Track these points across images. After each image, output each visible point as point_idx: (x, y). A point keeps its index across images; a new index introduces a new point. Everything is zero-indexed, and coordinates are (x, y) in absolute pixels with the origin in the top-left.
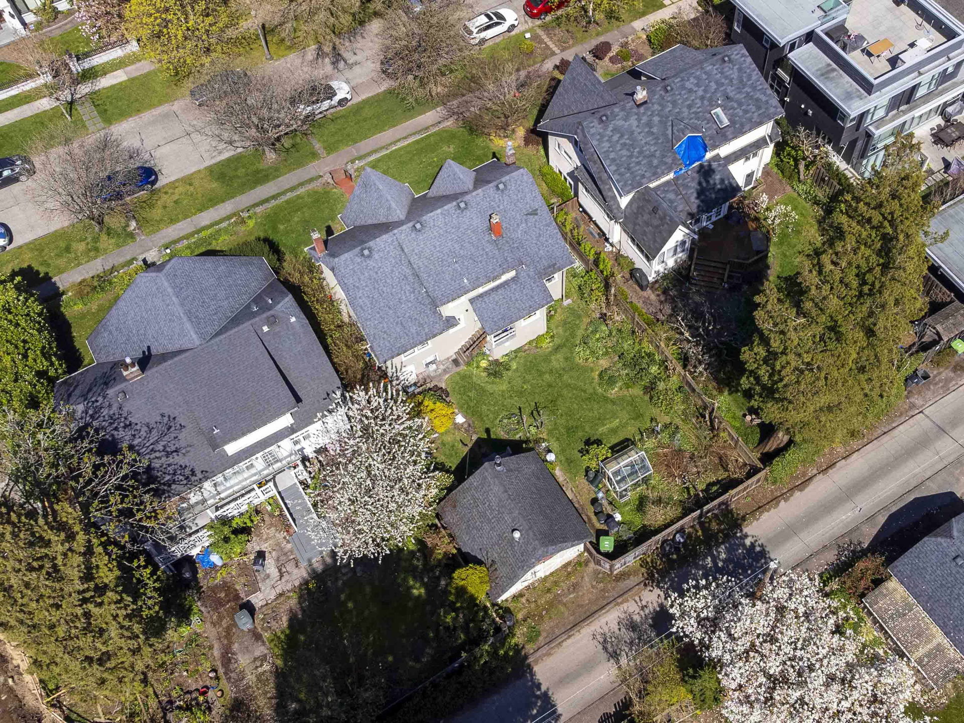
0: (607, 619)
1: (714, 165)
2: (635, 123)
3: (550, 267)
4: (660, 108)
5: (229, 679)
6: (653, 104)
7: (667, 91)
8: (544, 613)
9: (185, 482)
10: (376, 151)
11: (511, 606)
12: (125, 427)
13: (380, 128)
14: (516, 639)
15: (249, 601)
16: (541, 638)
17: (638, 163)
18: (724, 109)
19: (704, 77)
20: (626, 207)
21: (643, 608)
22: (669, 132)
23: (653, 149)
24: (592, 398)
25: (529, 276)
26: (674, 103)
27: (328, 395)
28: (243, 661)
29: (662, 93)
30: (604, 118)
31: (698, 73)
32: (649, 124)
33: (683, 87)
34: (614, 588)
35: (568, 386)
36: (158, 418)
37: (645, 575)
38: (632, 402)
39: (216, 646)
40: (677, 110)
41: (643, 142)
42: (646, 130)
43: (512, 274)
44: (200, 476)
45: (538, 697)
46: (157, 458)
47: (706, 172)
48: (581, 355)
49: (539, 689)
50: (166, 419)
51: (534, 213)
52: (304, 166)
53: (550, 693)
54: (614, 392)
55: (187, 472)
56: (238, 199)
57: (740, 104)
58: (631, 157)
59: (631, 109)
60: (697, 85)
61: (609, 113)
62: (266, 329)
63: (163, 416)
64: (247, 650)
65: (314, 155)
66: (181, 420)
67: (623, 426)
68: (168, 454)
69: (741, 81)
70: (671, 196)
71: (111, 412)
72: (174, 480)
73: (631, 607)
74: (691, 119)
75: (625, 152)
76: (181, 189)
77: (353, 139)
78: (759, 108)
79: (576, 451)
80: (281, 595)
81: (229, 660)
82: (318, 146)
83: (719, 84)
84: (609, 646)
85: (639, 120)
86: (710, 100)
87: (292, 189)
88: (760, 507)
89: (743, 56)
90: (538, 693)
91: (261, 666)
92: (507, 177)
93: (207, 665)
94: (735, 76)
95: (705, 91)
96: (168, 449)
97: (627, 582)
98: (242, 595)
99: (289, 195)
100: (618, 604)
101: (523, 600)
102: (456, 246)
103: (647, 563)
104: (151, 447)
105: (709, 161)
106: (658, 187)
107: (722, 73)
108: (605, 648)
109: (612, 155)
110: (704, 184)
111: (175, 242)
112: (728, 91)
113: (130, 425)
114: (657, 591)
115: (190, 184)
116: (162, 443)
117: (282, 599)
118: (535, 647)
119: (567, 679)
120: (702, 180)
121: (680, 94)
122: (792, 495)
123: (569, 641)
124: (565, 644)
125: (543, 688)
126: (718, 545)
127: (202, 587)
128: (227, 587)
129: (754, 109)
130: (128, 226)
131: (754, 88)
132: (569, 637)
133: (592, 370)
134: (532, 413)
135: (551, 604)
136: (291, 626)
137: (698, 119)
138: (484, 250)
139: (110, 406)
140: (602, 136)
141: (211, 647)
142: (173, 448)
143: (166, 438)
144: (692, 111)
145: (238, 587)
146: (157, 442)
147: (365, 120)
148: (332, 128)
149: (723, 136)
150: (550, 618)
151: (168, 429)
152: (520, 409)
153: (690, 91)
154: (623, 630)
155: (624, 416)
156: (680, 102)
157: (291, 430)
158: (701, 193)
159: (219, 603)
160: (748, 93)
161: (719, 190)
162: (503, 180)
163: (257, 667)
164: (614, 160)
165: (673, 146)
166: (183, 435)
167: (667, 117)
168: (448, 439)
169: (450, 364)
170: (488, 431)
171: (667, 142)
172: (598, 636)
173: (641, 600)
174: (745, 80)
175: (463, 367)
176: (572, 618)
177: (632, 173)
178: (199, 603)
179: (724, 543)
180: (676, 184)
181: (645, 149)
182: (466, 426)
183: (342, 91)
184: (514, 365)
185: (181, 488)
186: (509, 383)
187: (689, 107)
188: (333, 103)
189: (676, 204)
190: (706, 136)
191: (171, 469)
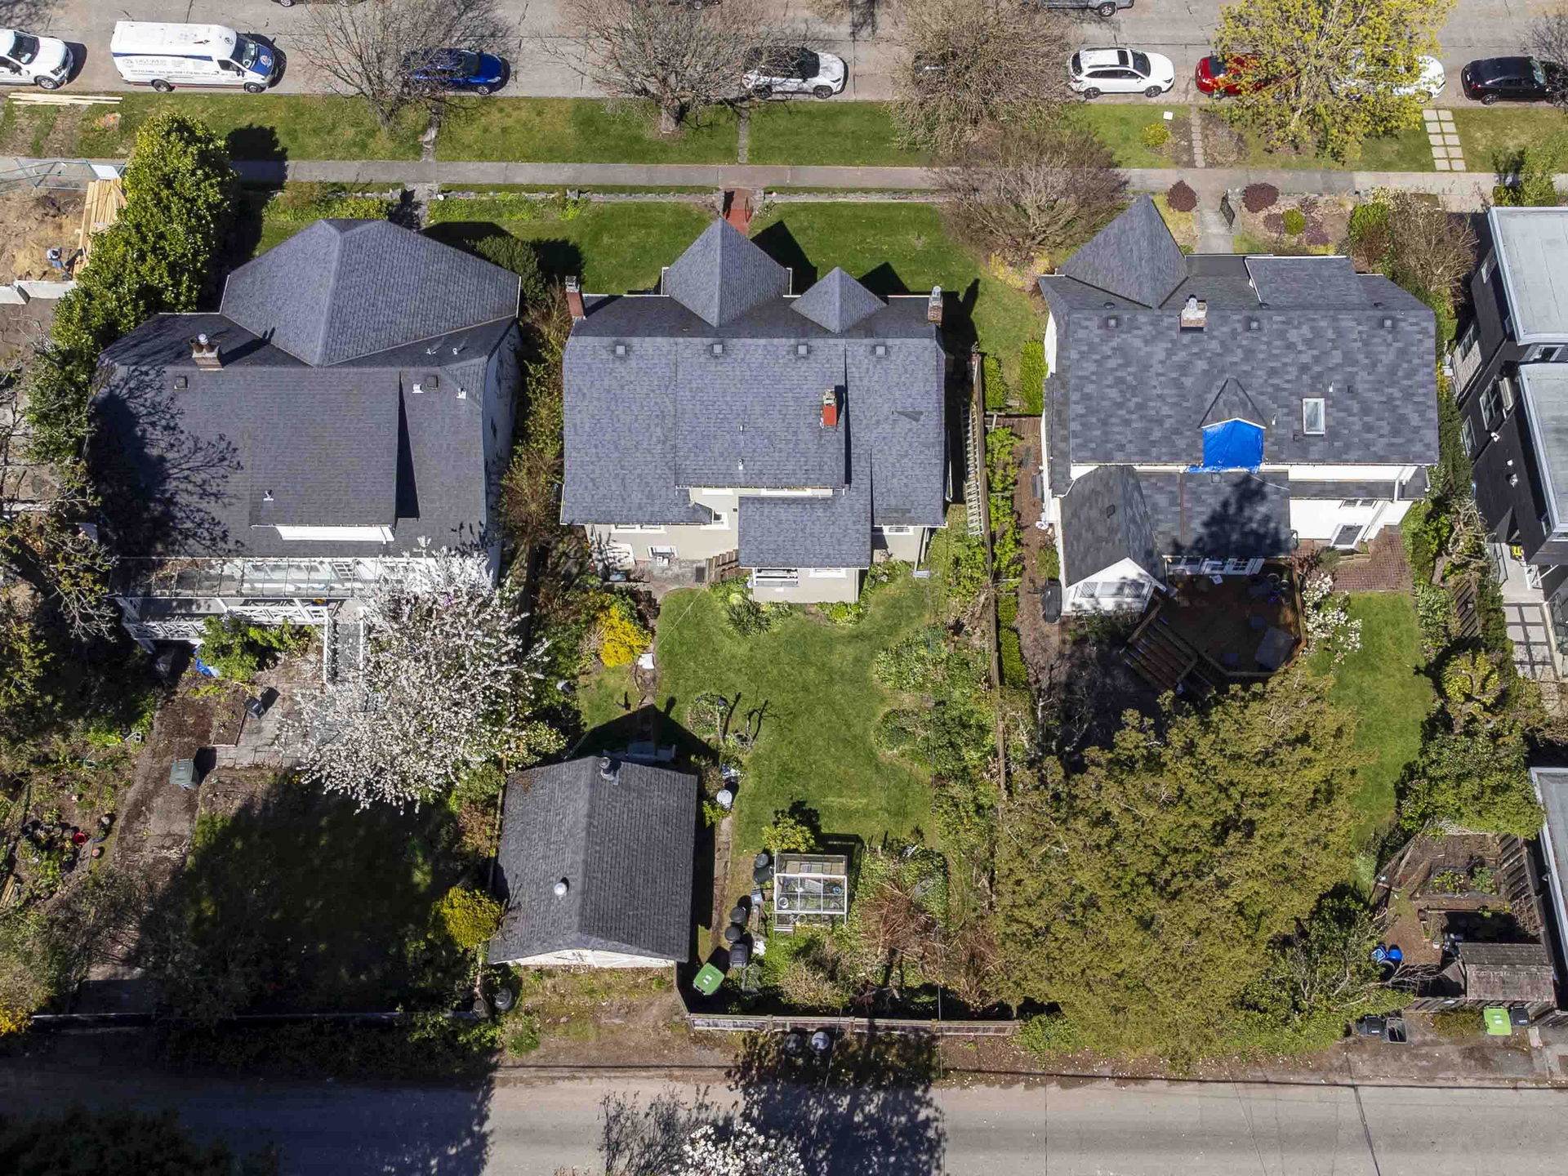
0: (638, 1088)
1: (1270, 487)
2: (1161, 355)
3: (896, 511)
4: (1219, 350)
5: (122, 839)
6: (1212, 338)
7: (1248, 329)
8: (564, 1019)
9: (208, 543)
10: (809, 190)
11: (528, 980)
12: (166, 428)
13: (847, 157)
14: (498, 1031)
15: (214, 750)
16: (534, 1053)
17: (1127, 423)
18: (1332, 403)
19: (1330, 334)
20: (1079, 480)
21: (702, 1106)
22: (1211, 397)
23: (1166, 411)
24: (853, 743)
25: (852, 508)
26: (1249, 353)
27: (462, 527)
28: (154, 827)
29: (1239, 327)
30: (1112, 322)
31: (1323, 324)
32: (1184, 368)
33: (1282, 335)
34: (681, 1051)
35: (831, 704)
36: (214, 439)
37: (740, 1060)
38: (904, 787)
39: (136, 786)
40: (1245, 368)
41: (1155, 392)
42: (1174, 375)
43: (828, 493)
44: (231, 545)
45: (471, 1134)
46: (187, 491)
47: (1249, 492)
48: (880, 668)
49: (481, 1124)
50: (223, 445)
51: (915, 416)
52: (706, 162)
53: (490, 1140)
54: (889, 753)
55: (218, 531)
56: (585, 166)
57: (1366, 410)
58: (1120, 405)
59: (1169, 328)
60: (1308, 342)
61: (1126, 317)
62: (417, 389)
63: (222, 438)
64: (167, 815)
65: (730, 154)
66: (243, 457)
67: (866, 814)
68: (204, 494)
69: (1392, 371)
70: (1162, 500)
71: (158, 399)
72: (195, 534)
73: (685, 1094)
74: (1262, 394)
75: (1113, 393)
76: (524, 114)
77: (799, 155)
78: (1396, 432)
79: (771, 811)
80: (257, 767)
81: (140, 814)
82: (744, 141)
83: (1349, 359)
84: (616, 1129)
85: (1170, 353)
86: (1318, 378)
87: (665, 190)
88: (979, 1071)
89: (1424, 331)
90: (476, 1128)
91: (169, 848)
92: (898, 341)
93: (108, 805)
94: (1387, 357)
95: (1317, 360)
96: (209, 489)
97: (706, 1052)
98: (212, 737)
99: (650, 198)
100: (670, 1077)
101: (549, 982)
102: (757, 408)
103: (756, 1044)
104: (186, 473)
105: (1265, 476)
106: (1150, 475)
107: (1366, 343)
108: (608, 1129)
109: (1090, 388)
110: (1232, 510)
111: (464, 188)
112: (1358, 378)
113: (174, 429)
114: (738, 1095)
115: (539, 114)
116: (204, 476)
117: (256, 773)
118: (518, 1061)
119: (529, 1135)
120: (1233, 501)
121: (1268, 344)
122: (1043, 1084)
123: (567, 1085)
124: (560, 1083)
125: (487, 1127)
126: (878, 1088)
127: (175, 693)
128: (203, 713)
129: (1386, 430)
130: (424, 132)
131: (1408, 395)
132: (574, 1078)
133: (883, 700)
134: (751, 714)
135: (581, 1015)
136: (238, 817)
137: (1275, 399)
138: (796, 434)
139: (160, 389)
140: (1092, 348)
141: (130, 783)
142: (214, 490)
143: (213, 470)
144: (1271, 381)
145: (215, 723)
146: (197, 469)
147: (836, 134)
148: (782, 123)
149: (1302, 448)
150: (567, 1033)
151: (221, 460)
152: (738, 697)
153: (1290, 346)
154: (651, 1120)
155: (880, 799)
156: (1261, 356)
157: (384, 550)
158: (1217, 520)
159: (179, 729)
160: (1391, 399)
161: (1253, 532)
162: (889, 342)
163: (163, 847)
164: (1087, 397)
165: (1203, 422)
166: (236, 478)
167: (1223, 371)
168: (612, 681)
169: (689, 572)
170: (671, 703)
171: (1197, 412)
172: (613, 1105)
173: (706, 1094)
174: (1400, 374)
175: (704, 587)
176: (594, 1053)
177: (1105, 433)
178: (157, 714)
179: (885, 1089)
180: (1182, 485)
181: (1151, 404)
182: (648, 676)
183: (829, 74)
184: (776, 626)
185: (199, 548)
186: (751, 650)
187: (1273, 372)
188: (805, 85)
189: (1161, 517)
190: (1271, 435)
191: (198, 517)
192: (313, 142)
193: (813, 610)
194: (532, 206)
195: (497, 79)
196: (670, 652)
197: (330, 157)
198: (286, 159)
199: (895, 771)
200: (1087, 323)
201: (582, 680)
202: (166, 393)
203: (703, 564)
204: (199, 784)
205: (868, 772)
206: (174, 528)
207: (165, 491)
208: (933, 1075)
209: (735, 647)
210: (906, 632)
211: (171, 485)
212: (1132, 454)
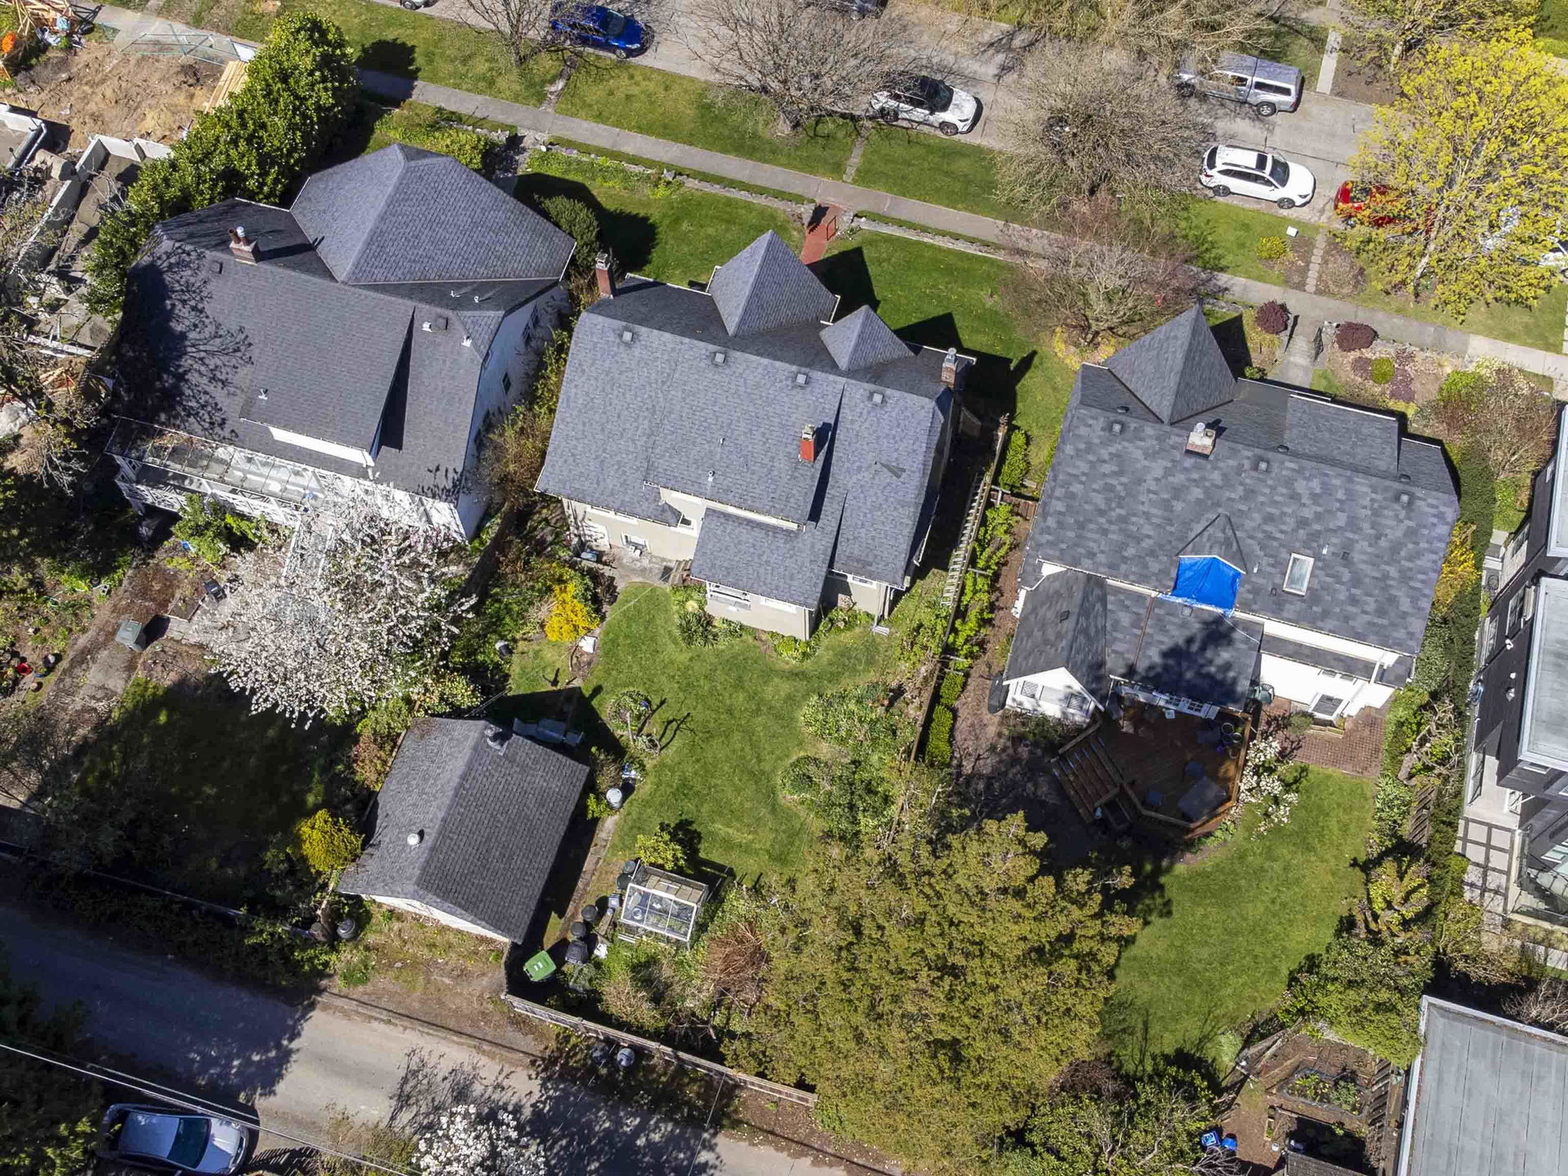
0: (447, 1050)
1: (1239, 634)
2: (1158, 472)
3: (858, 561)
4: (1219, 482)
5: (61, 680)
6: (1215, 468)
8: (399, 965)
9: (207, 425)
10: (900, 224)
11: (378, 917)
12: (194, 308)
13: (952, 199)
14: (334, 957)
15: (168, 620)
16: (360, 988)
17: (1105, 532)
18: (1322, 566)
19: (1340, 495)
20: (1048, 577)
21: (499, 1087)
22: (1198, 528)
23: (1147, 530)
24: (760, 778)
25: (813, 546)
26: (1250, 493)
27: (438, 469)
28: (92, 676)
29: (1247, 464)
30: (1117, 427)
31: (1337, 482)
32: (1178, 492)
33: (1289, 483)
34: (497, 1027)
35: (749, 733)
36: (234, 328)
37: (548, 1052)
38: (793, 835)
39: (90, 634)
40: (1244, 508)
41: (1141, 508)
42: (1166, 496)
43: (794, 526)
44: (226, 433)
45: (278, 1046)
46: (199, 372)
47: (1218, 633)
48: (807, 712)
49: (291, 1040)
50: (241, 337)
51: (897, 472)
52: (811, 173)
53: (294, 1057)
54: (789, 797)
55: (217, 418)
56: (694, 150)
57: (1356, 581)
58: (1102, 513)
59: (1173, 447)
60: (1315, 497)
61: (1133, 426)
62: (426, 327)
63: (241, 330)
64: (108, 669)
65: (837, 169)
66: (255, 352)
67: (747, 849)
68: (213, 379)
69: (1395, 548)
70: (1125, 619)
71: (193, 279)
72: (198, 414)
73: (488, 1070)
74: (1251, 537)
75: (1099, 500)
76: (651, 86)
77: (904, 186)
78: (1381, 612)
79: (659, 820)
80: (200, 647)
81: (83, 661)
82: (855, 160)
83: (1353, 524)
84: (412, 1083)
85: (1168, 472)
86: (1316, 535)
87: (761, 191)
88: (772, 1133)
89: (1441, 516)
90: (285, 1043)
91: (99, 700)
92: (897, 394)
93: (58, 646)
94: (1395, 532)
95: (1318, 517)
96: (218, 375)
97: (519, 1036)
98: (171, 606)
99: (743, 195)
100: (478, 1049)
101: (396, 925)
102: (742, 424)
103: (567, 1042)
104: (203, 354)
105: (1237, 623)
106: (1118, 590)
107: (1376, 513)
108: (405, 1080)
109: (1076, 488)
110: (1195, 648)
111: (570, 144)
112: (1358, 547)
113: (201, 311)
114: (535, 1085)
115: (667, 88)
116: (217, 362)
117: (198, 652)
118: (345, 991)
119: (331, 1064)
120: (1199, 637)
121: (1273, 488)
122: (831, 1165)
123: (382, 1027)
124: (375, 1024)
125: (294, 1045)
126: (669, 1118)
127: (152, 557)
128: (170, 581)
129: (1371, 606)
130: (552, 81)
131: (1405, 577)
132: (390, 1022)
133: (800, 744)
134: (670, 722)
135: (415, 965)
136: (169, 691)
137: (1263, 547)
138: (772, 459)
139: (197, 271)
140: (1090, 448)
141: (84, 630)
142: (223, 377)
143: (225, 359)
144: (1267, 528)
145: (178, 596)
146: (212, 354)
147: (947, 174)
148: (899, 151)
149: (1278, 603)
150: (397, 978)
151: (235, 351)
152: (663, 703)
153: (1295, 497)
154: (447, 1084)
155: (765, 839)
156: (1262, 499)
157: (360, 472)
158: (1173, 653)
159: (144, 593)
160: (1386, 576)
161: (1209, 676)
162: (888, 392)
163: (93, 697)
164: (1072, 496)
165: (1182, 551)
166: (245, 371)
167: (1218, 505)
168: (549, 654)
169: (658, 568)
170: (598, 690)
172: (416, 1059)
173: (507, 1077)
174: (1403, 553)
175: (667, 587)
176: (416, 1005)
177: (1078, 537)
178: (130, 572)
179: (676, 1123)
180: (1150, 610)
182: (585, 659)
183: (959, 111)
184: (723, 644)
185: (198, 428)
186: (691, 660)
187: (1269, 519)
188: (931, 118)
189: (1120, 636)
190: (1249, 582)
191: (203, 398)
192: (445, 68)
193: (764, 637)
194: (627, 177)
195: (636, 46)
196: (613, 641)
197: (457, 86)
198: (416, 79)
199: (790, 816)
200: (1091, 422)
201: (521, 645)
203: (672, 565)
204: (144, 648)
205: (763, 811)
206: (180, 403)
207: (179, 366)
208: (725, 1122)
209: (677, 653)
210: (847, 683)
211: (186, 362)
212: (1101, 564)
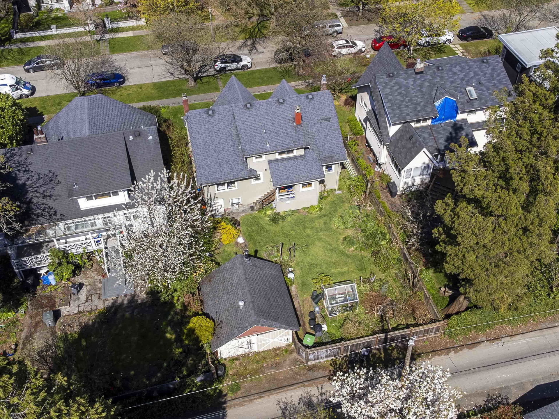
0: (292, 394)
2: (412, 83)
3: (329, 157)
4: (431, 78)
6: (427, 74)
7: (439, 70)
9: (48, 217)
12: (25, 171)
15: (59, 310)
18: (476, 89)
19: (467, 67)
20: (393, 136)
21: (322, 394)
23: (419, 100)
24: (335, 250)
26: (442, 78)
29: (435, 70)
30: (391, 75)
32: (421, 86)
33: (450, 70)
34: (305, 375)
35: (320, 239)
36: (47, 172)
39: (25, 331)
40: (442, 82)
41: (413, 95)
42: (419, 88)
44: (58, 216)
46: (37, 197)
50: (51, 174)
51: (328, 120)
55: (52, 212)
60: (460, 71)
61: (396, 72)
62: (131, 138)
63: (50, 172)
65: (217, 89)
66: (60, 178)
68: (44, 197)
69: (492, 76)
70: (426, 135)
71: (20, 160)
72: (42, 214)
74: (451, 89)
75: (399, 98)
76: (135, 89)
80: (81, 312)
81: (29, 341)
83: (476, 74)
86: (467, 81)
88: (433, 351)
92: (316, 93)
94: (489, 71)
95: (465, 76)
96: (46, 194)
97: (316, 373)
98: (57, 306)
100: (304, 386)
101: (237, 363)
102: (269, 123)
103: (336, 364)
104: (36, 189)
105: (459, 121)
107: (480, 68)
109: (390, 97)
110: (454, 135)
112: (481, 79)
113: (28, 171)
115: (141, 88)
116: (44, 189)
117: (80, 315)
118: (234, 397)
120: (453, 131)
121: (447, 74)
122: (461, 349)
128: (51, 298)
131: (500, 82)
132: (261, 397)
133: (340, 234)
135: (255, 372)
137: (456, 91)
138: (286, 130)
139: (21, 155)
140: (387, 85)
141: (22, 331)
142: (48, 194)
143: (47, 186)
144: (453, 85)
145: (57, 300)
146: (41, 186)
149: (471, 105)
151: (51, 181)
152: (283, 244)
153: (455, 73)
156: (446, 78)
158: (448, 139)
159: (41, 306)
160: (495, 84)
162: (313, 93)
164: (390, 100)
165: (434, 102)
166: (58, 188)
167: (435, 85)
170: (256, 251)
171: (431, 99)
172: (282, 403)
173: (322, 388)
174: (495, 76)
175: (255, 212)
176: (267, 385)
177: (401, 111)
181: (414, 99)
182: (243, 245)
183: (246, 61)
185: (44, 221)
187: (452, 82)
188: (239, 66)
190: (459, 102)
191: (42, 207)
193: (301, 211)
195: (121, 80)
196: (249, 235)
202: (24, 156)
203: (252, 205)
204: (56, 323)
206: (33, 214)
207: (28, 198)
209: (275, 229)
211: (29, 195)
